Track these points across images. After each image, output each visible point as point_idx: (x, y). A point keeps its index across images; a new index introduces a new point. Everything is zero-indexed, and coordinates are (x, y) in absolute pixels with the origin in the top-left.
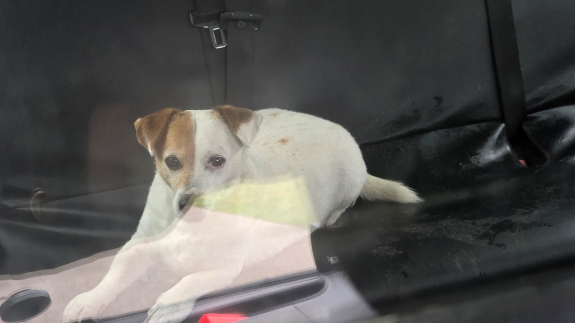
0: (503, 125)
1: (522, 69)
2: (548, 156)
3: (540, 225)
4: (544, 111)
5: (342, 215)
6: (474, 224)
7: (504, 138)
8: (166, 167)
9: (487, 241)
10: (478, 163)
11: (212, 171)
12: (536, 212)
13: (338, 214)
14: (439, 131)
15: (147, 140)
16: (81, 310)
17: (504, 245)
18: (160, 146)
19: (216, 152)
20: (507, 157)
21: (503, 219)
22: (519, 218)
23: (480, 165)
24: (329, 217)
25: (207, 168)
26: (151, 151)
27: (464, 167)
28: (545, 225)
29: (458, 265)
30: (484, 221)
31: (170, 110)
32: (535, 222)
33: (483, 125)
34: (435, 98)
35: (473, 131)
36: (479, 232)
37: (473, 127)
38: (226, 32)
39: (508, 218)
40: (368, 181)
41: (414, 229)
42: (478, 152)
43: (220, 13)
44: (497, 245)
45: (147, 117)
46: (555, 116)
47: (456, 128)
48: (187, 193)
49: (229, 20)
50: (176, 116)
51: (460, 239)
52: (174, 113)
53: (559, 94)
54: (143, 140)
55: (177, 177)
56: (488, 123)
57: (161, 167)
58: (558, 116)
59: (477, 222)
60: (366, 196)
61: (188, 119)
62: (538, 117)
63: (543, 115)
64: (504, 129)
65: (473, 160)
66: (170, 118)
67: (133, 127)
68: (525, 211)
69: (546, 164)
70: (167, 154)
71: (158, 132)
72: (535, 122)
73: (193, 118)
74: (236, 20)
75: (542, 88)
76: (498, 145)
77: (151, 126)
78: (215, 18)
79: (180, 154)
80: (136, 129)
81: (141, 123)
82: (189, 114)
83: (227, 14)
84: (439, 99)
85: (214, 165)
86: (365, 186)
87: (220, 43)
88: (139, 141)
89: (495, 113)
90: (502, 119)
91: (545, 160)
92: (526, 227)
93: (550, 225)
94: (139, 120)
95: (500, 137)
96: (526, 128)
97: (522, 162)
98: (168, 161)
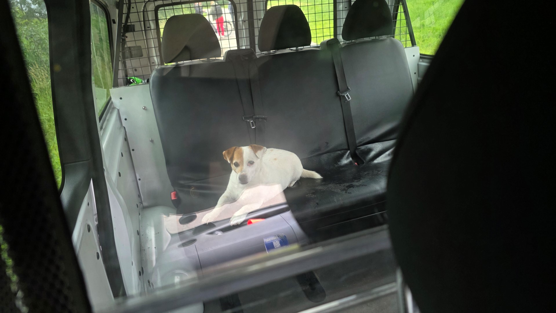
0: (349, 151)
1: (355, 132)
2: (365, 161)
3: (363, 186)
4: (363, 146)
5: (295, 183)
6: (340, 185)
7: (350, 156)
8: (234, 166)
9: (345, 191)
10: (341, 164)
11: (250, 166)
12: (361, 181)
13: (294, 183)
14: (327, 154)
15: (227, 158)
16: (208, 220)
17: (351, 193)
18: (232, 159)
19: (251, 160)
20: (351, 162)
21: (350, 183)
22: (355, 183)
23: (341, 165)
24: (291, 184)
25: (248, 165)
26: (229, 162)
27: (336, 166)
28: (364, 185)
29: (335, 200)
30: (343, 185)
31: (234, 147)
32: (361, 185)
33: (342, 151)
34: (326, 143)
35: (339, 153)
36: (342, 188)
37: (339, 152)
38: (255, 122)
39: (352, 183)
40: (303, 171)
41: (320, 188)
42: (341, 160)
43: (253, 116)
44: (348, 193)
45: (227, 150)
46: (367, 148)
47: (333, 153)
48: (241, 174)
49: (256, 118)
50: (236, 149)
51: (336, 191)
52: (236, 148)
53: (368, 140)
54: (226, 158)
55: (238, 169)
56: (344, 151)
57: (233, 166)
58: (368, 148)
59: (341, 185)
60: (303, 176)
61: (241, 150)
62: (361, 148)
63: (363, 148)
64: (349, 153)
65: (339, 163)
66: (235, 150)
67: (223, 154)
68: (357, 181)
69: (364, 164)
70: (234, 162)
71: (231, 155)
72: (360, 150)
73: (242, 149)
74: (258, 118)
75: (362, 138)
76: (348, 158)
77: (228, 153)
78: (251, 118)
79: (238, 161)
80: (224, 154)
81: (225, 152)
82: (241, 148)
83: (255, 116)
84: (327, 143)
85: (250, 164)
86: (302, 173)
87: (253, 126)
88: (225, 159)
89: (346, 147)
90: (349, 149)
91: (363, 163)
92: (357, 186)
93: (366, 186)
94: (224, 152)
95: (348, 155)
96: (357, 152)
97: (356, 163)
98: (234, 164)
